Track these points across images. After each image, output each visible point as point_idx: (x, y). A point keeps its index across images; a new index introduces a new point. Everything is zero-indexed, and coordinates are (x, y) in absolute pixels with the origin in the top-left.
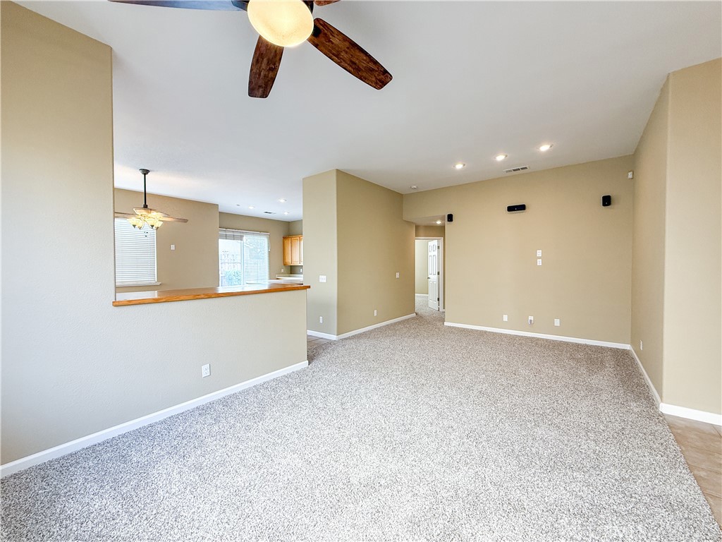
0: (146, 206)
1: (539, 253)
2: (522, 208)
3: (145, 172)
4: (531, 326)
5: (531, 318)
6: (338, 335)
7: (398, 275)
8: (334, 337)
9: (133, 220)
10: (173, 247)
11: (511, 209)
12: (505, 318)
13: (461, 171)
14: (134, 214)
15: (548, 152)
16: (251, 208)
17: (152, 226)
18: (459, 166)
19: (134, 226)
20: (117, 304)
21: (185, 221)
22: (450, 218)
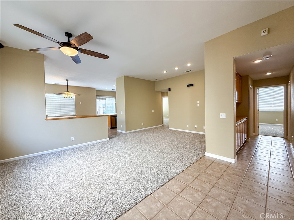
0: (68, 91)
1: (198, 102)
2: (192, 85)
3: (67, 80)
4: (196, 129)
5: (196, 126)
6: (126, 131)
7: (153, 111)
8: (125, 132)
9: (64, 95)
10: (80, 103)
11: (188, 86)
12: (188, 126)
13: (165, 73)
14: (65, 94)
15: (190, 66)
16: (106, 88)
17: (69, 97)
18: (165, 72)
19: (64, 97)
20: (47, 120)
21: (80, 95)
22: (170, 90)
